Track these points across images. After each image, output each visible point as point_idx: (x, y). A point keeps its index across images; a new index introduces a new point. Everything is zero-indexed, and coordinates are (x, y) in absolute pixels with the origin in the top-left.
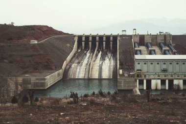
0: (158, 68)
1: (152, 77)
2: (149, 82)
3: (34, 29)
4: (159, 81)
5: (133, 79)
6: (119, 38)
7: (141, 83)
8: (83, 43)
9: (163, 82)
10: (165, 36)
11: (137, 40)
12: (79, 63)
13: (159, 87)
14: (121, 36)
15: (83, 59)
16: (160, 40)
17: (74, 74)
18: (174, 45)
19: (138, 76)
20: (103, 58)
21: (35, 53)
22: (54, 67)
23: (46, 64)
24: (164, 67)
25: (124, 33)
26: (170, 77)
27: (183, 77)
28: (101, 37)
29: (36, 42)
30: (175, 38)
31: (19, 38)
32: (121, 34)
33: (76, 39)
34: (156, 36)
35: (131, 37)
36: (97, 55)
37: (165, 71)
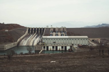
0: (52, 41)
1: (49, 45)
2: (48, 47)
3: (9, 26)
4: (52, 47)
5: (41, 46)
6: (45, 29)
7: (44, 47)
8: (30, 31)
9: (53, 47)
10: (64, 28)
11: (52, 30)
12: (26, 39)
13: (52, 49)
14: (46, 28)
15: (28, 37)
16: (61, 30)
17: (22, 44)
18: (67, 32)
19: (43, 45)
20: (37, 37)
21: (6, 35)
22: (13, 41)
23: (10, 40)
24: (54, 41)
25: (47, 27)
26: (56, 45)
27: (62, 45)
28: (38, 29)
29: (7, 31)
30: (67, 29)
31: (1, 29)
32: (46, 27)
33: (27, 29)
34: (60, 28)
35: (50, 28)
36: (35, 36)
37: (54, 42)
